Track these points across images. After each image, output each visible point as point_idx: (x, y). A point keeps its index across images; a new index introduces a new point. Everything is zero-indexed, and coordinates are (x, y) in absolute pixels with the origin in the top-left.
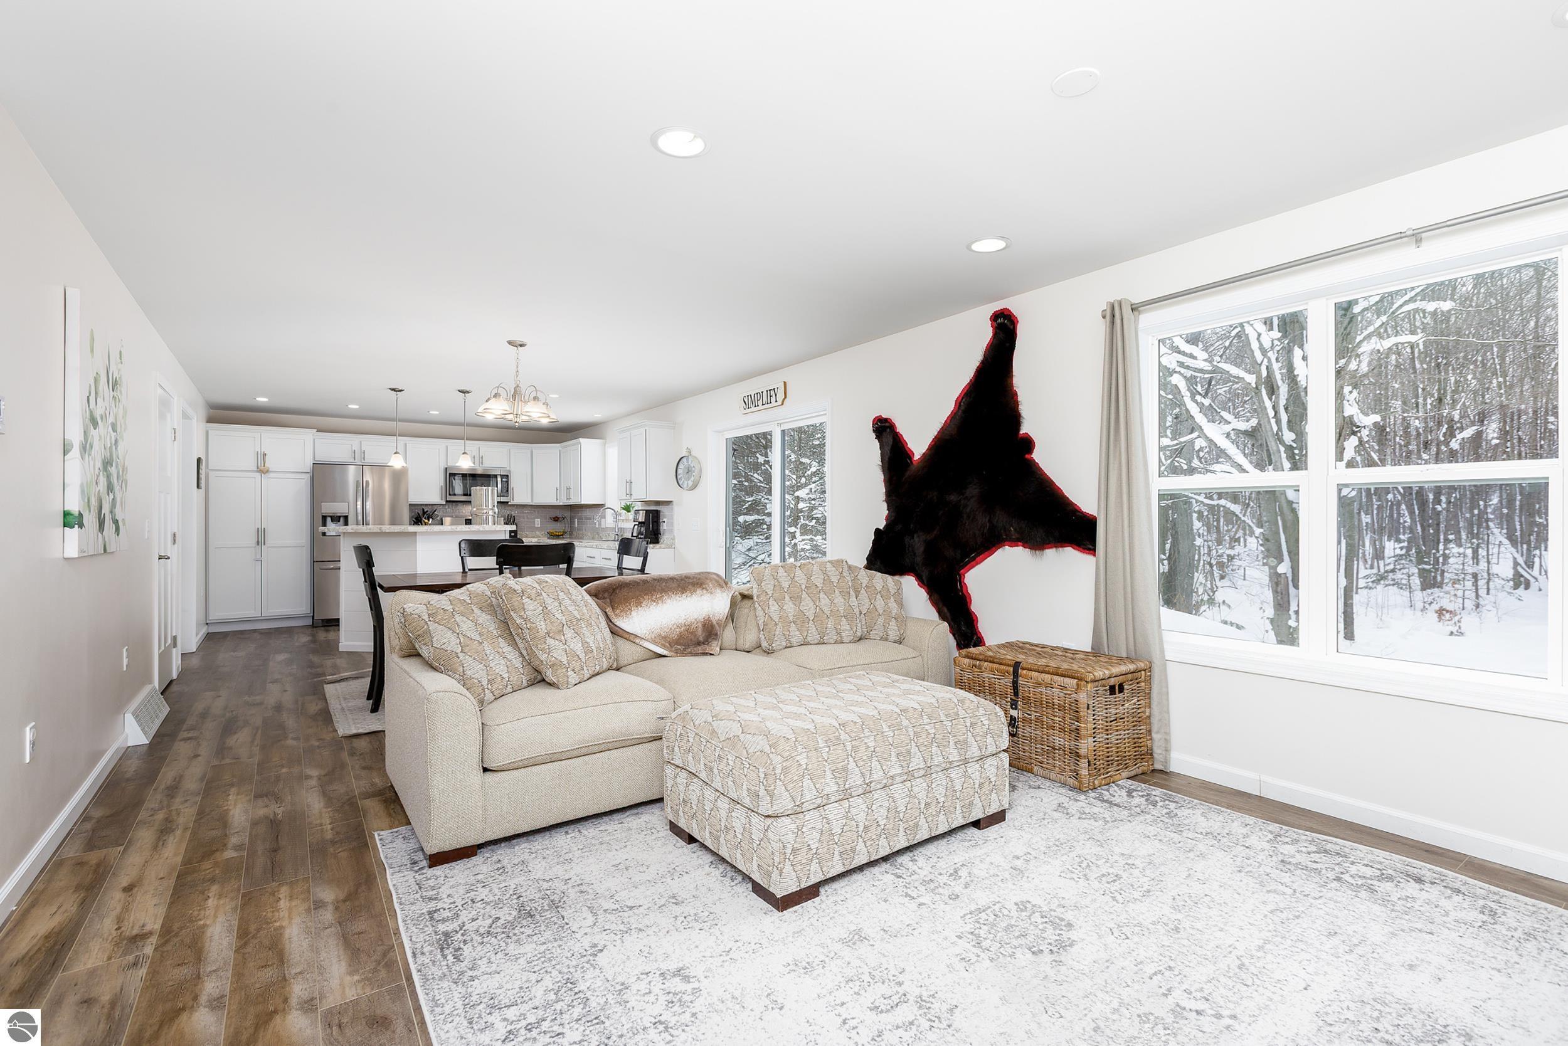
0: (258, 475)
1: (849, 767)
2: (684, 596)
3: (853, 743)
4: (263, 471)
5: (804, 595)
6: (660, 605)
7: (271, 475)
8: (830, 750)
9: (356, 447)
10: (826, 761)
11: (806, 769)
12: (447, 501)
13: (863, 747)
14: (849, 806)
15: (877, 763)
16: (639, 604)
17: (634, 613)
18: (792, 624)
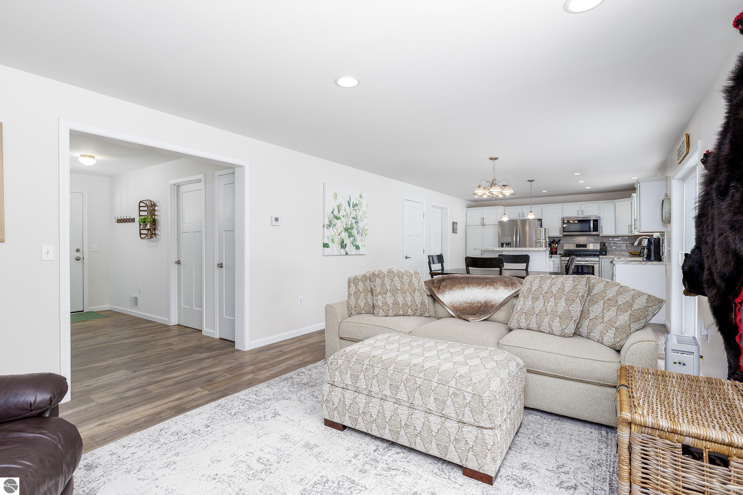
0: (482, 226)
1: (360, 376)
2: (477, 288)
3: (368, 366)
4: (483, 225)
5: (541, 297)
6: (461, 290)
7: (486, 226)
8: (355, 364)
9: (520, 212)
10: (350, 368)
11: (339, 367)
12: (563, 235)
13: (372, 371)
14: (357, 396)
15: (376, 383)
16: (451, 289)
17: (447, 293)
18: (524, 314)
